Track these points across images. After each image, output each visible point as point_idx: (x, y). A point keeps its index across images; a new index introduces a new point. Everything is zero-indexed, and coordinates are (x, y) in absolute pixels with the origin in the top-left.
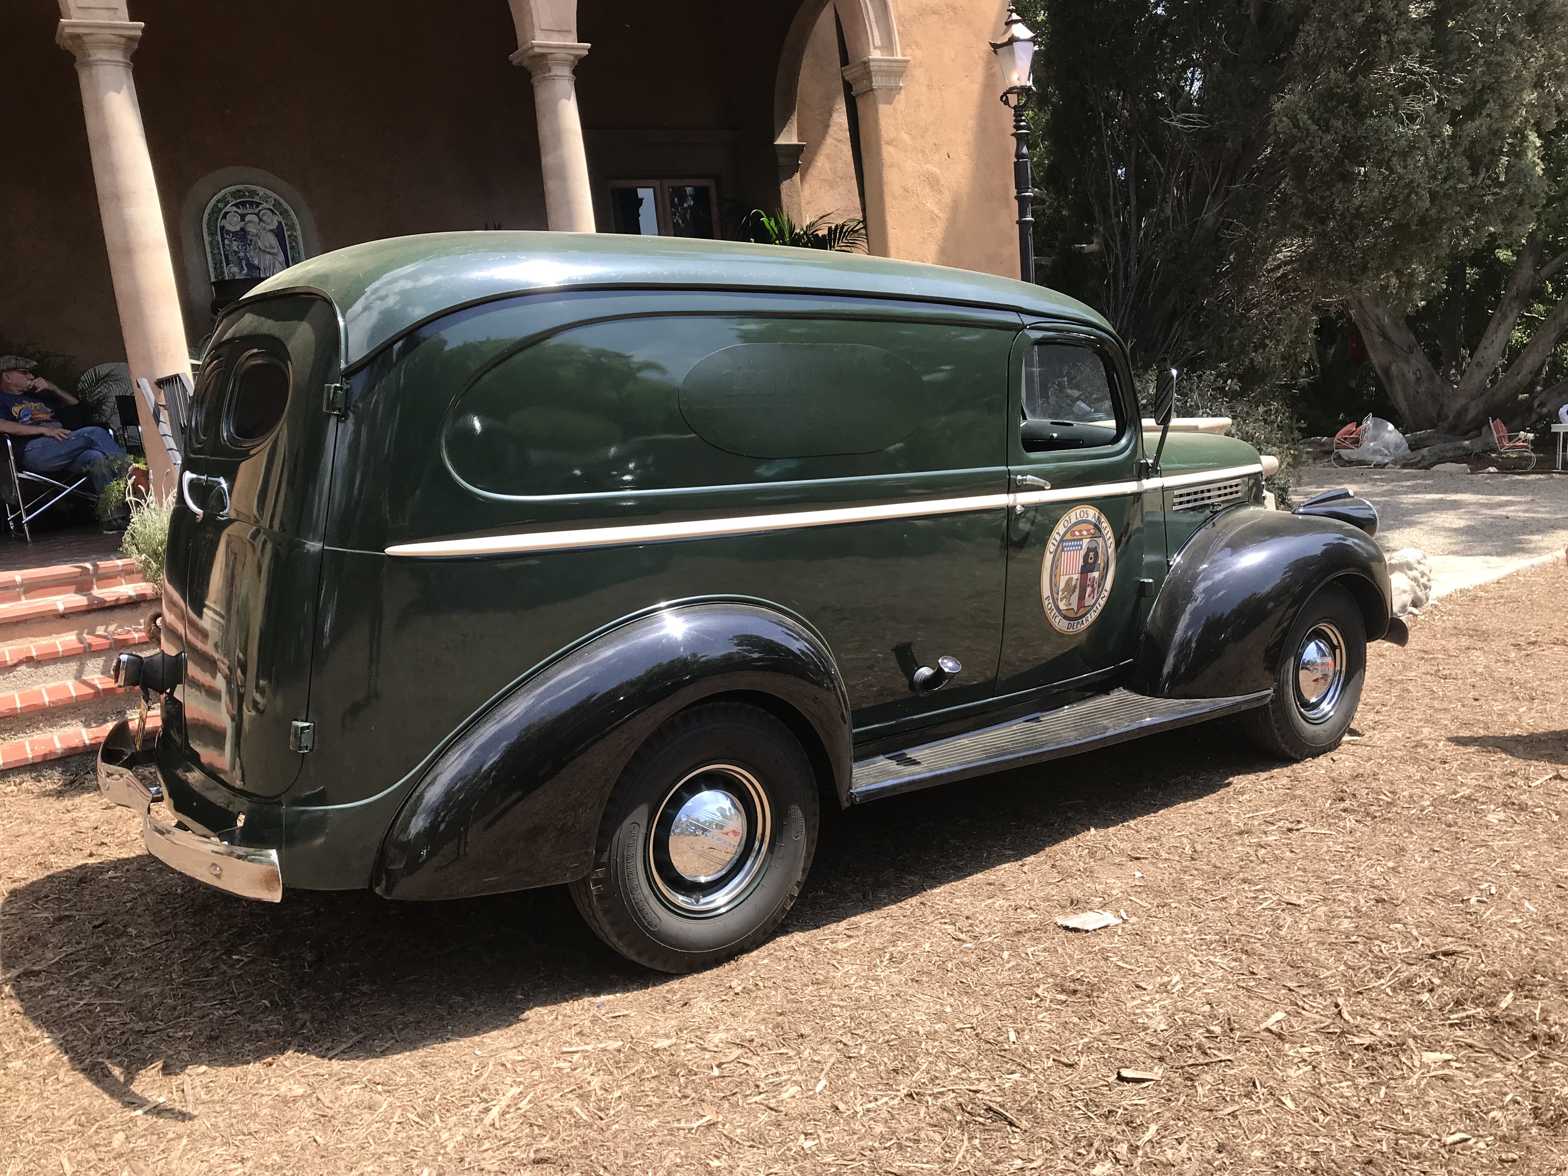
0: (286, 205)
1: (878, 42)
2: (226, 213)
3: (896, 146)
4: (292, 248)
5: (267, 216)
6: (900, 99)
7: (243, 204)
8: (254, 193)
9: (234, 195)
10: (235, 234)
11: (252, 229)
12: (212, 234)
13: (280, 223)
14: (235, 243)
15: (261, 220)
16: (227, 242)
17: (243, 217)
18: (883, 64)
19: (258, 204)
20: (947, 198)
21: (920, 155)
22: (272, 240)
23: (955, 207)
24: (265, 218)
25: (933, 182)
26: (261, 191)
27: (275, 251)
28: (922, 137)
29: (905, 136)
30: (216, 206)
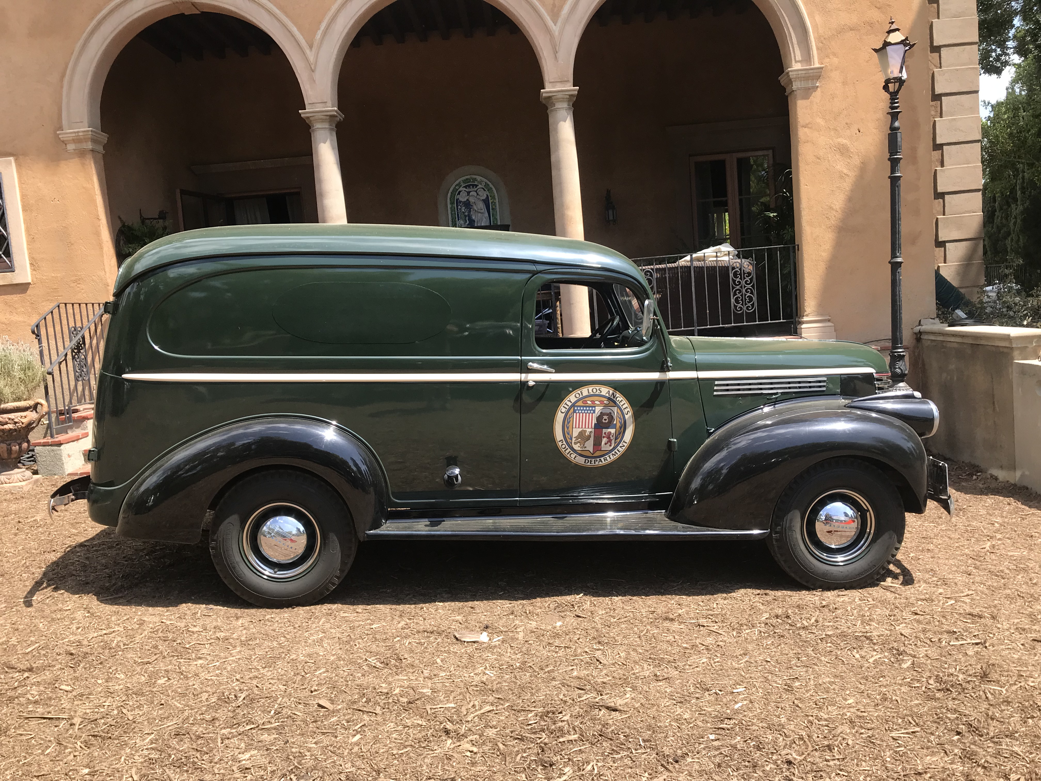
0: (491, 186)
1: (799, 57)
2: (460, 192)
3: (811, 128)
4: (493, 209)
5: (481, 192)
6: (817, 96)
7: (469, 186)
8: (475, 180)
9: (464, 181)
10: (464, 203)
11: (472, 200)
12: (452, 203)
13: (487, 195)
14: (464, 208)
15: (477, 194)
16: (459, 207)
17: (468, 193)
18: (800, 72)
19: (477, 186)
20: (856, 161)
21: (832, 133)
22: (481, 205)
23: (863, 168)
24: (480, 193)
25: (843, 151)
26: (479, 178)
27: (482, 211)
28: (835, 119)
29: (820, 121)
30: (455, 188)
